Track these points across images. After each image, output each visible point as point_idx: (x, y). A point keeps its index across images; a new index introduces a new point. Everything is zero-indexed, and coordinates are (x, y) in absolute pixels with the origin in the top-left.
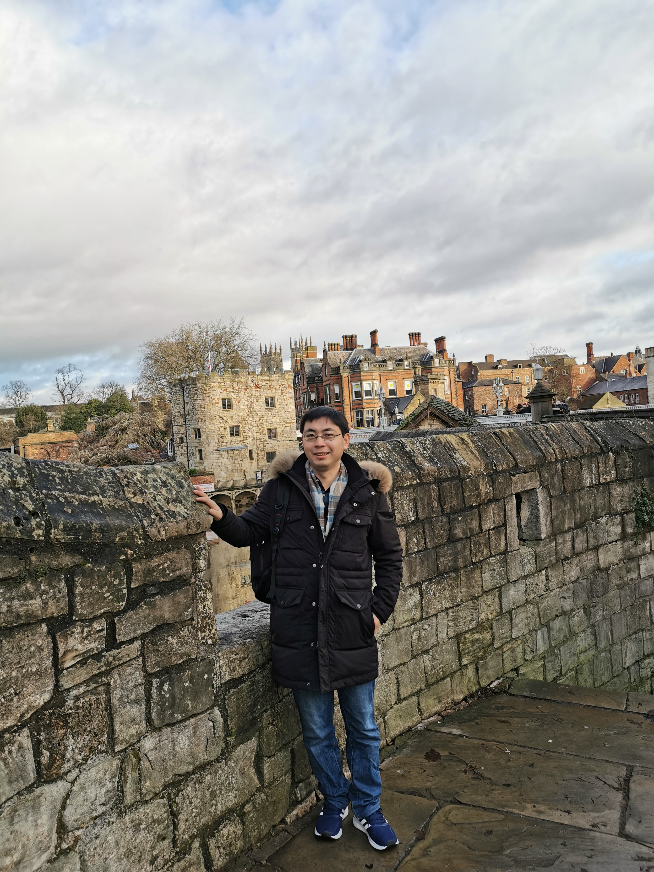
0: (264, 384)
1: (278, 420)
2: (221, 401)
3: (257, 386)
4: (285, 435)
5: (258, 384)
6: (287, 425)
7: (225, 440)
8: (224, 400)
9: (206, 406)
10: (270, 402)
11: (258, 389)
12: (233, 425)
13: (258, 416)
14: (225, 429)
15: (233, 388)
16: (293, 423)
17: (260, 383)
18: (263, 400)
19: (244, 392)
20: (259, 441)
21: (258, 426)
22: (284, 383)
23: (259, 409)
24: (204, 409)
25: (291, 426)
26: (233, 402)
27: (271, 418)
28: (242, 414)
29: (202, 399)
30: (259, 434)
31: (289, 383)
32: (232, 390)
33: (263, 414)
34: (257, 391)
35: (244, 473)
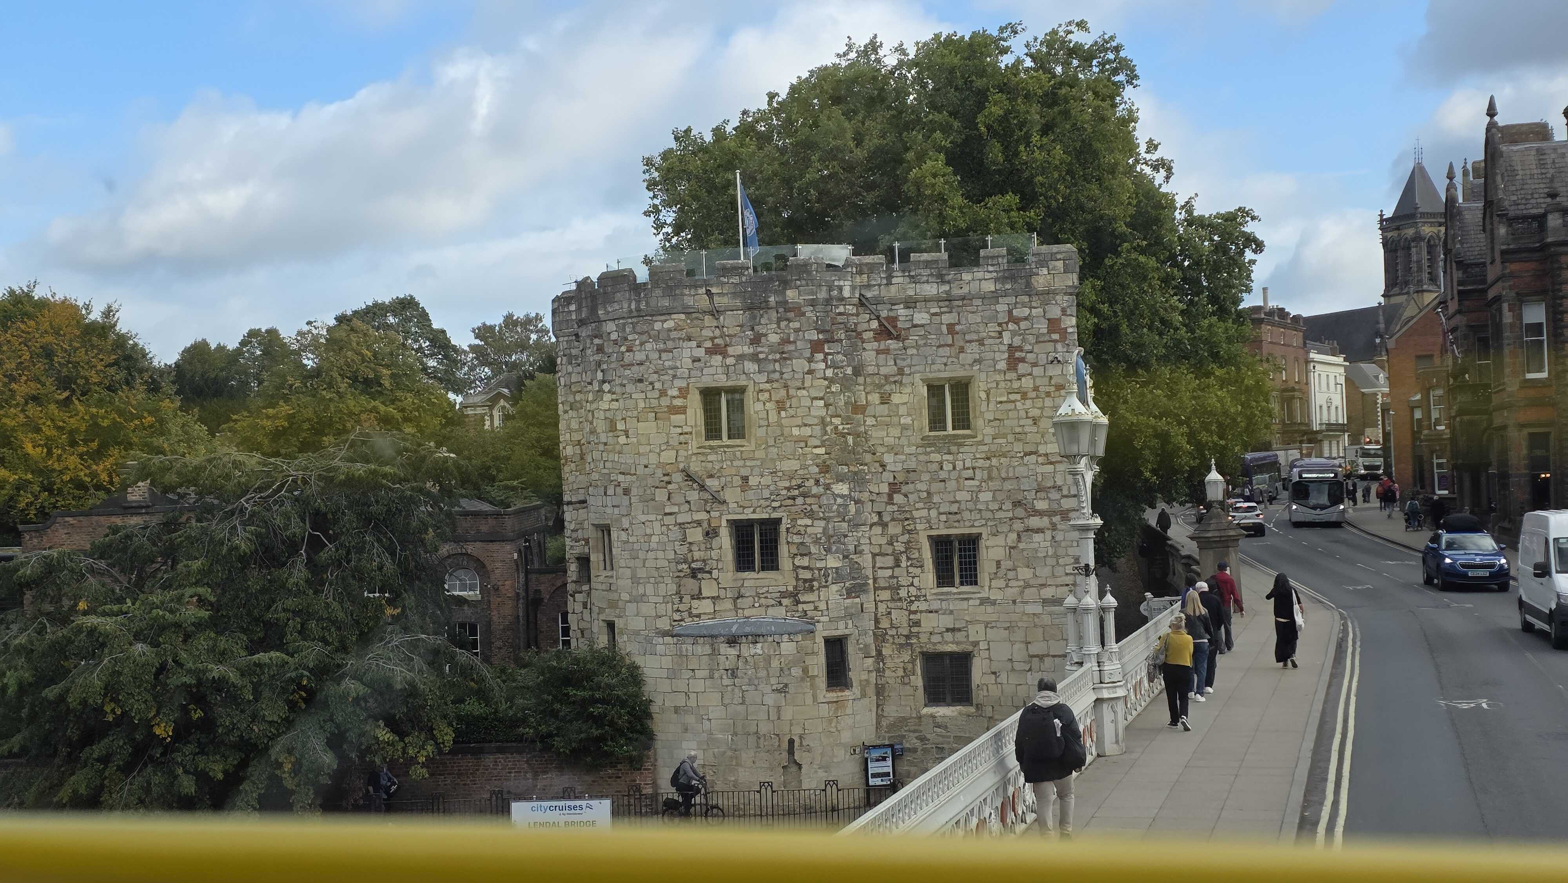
0: (921, 317)
1: (986, 496)
2: (696, 403)
3: (886, 331)
4: (1025, 573)
5: (894, 320)
6: (1035, 522)
7: (709, 589)
8: (710, 395)
9: (632, 423)
10: (950, 406)
11: (892, 344)
12: (748, 514)
13: (888, 477)
14: (711, 533)
15: (756, 340)
17: (901, 312)
18: (912, 400)
19: (810, 360)
20: (885, 595)
21: (884, 525)
22: (1026, 312)
23: (890, 441)
24: (622, 440)
25: (1054, 527)
26: (754, 407)
27: (952, 485)
28: (794, 465)
29: (618, 389)
30: (889, 561)
31: (1055, 312)
32: (748, 350)
33: (912, 465)
34: (887, 351)
35: (791, 751)
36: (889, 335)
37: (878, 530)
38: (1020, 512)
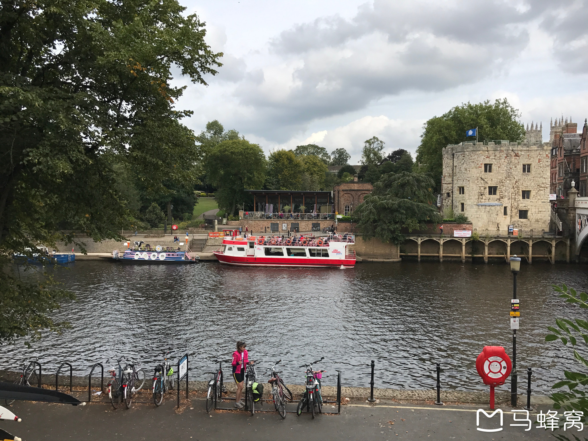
0: (523, 153)
2: (483, 166)
3: (516, 155)
4: (539, 197)
5: (518, 153)
6: (541, 189)
7: (484, 197)
8: (486, 165)
9: (471, 169)
10: (527, 168)
11: (517, 158)
12: (492, 185)
13: (515, 180)
14: (485, 188)
15: (495, 156)
16: (547, 188)
17: (520, 152)
18: (520, 167)
19: (505, 160)
20: (513, 200)
21: (514, 188)
22: (542, 153)
23: (516, 174)
24: (468, 172)
25: (545, 190)
26: (493, 167)
27: (527, 182)
28: (501, 177)
29: (468, 163)
30: (514, 194)
31: (547, 153)
32: (494, 157)
33: (520, 178)
34: (516, 159)
35: (498, 225)
36: (517, 156)
37: (513, 189)
38: (539, 187)
